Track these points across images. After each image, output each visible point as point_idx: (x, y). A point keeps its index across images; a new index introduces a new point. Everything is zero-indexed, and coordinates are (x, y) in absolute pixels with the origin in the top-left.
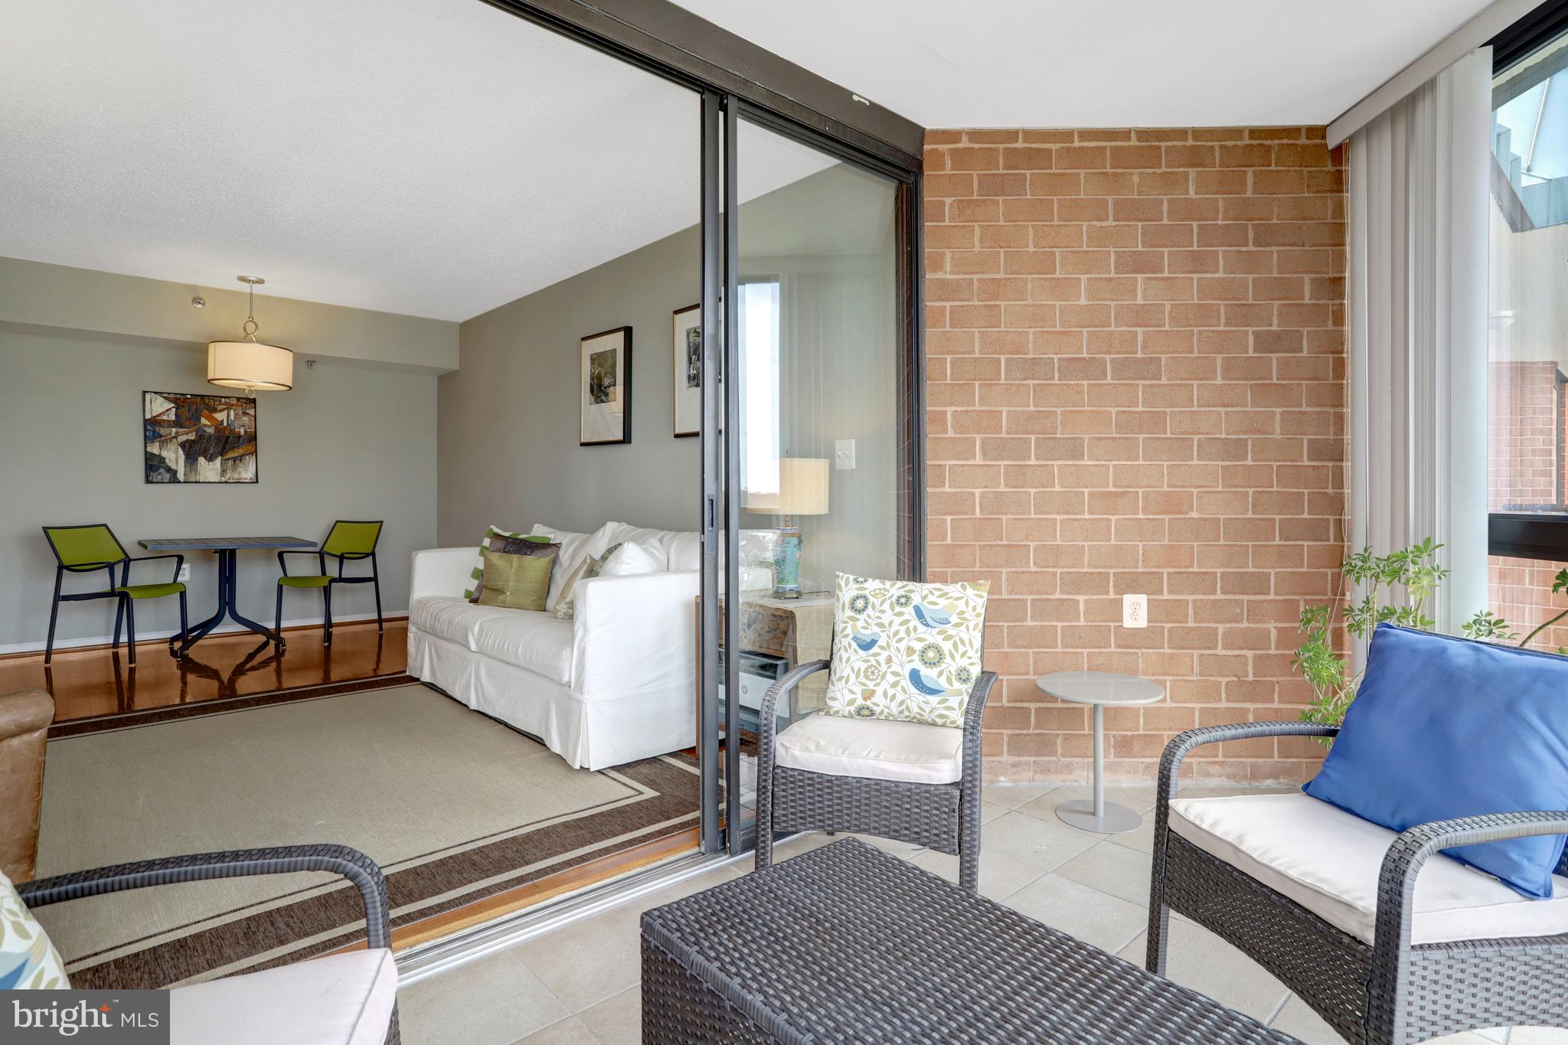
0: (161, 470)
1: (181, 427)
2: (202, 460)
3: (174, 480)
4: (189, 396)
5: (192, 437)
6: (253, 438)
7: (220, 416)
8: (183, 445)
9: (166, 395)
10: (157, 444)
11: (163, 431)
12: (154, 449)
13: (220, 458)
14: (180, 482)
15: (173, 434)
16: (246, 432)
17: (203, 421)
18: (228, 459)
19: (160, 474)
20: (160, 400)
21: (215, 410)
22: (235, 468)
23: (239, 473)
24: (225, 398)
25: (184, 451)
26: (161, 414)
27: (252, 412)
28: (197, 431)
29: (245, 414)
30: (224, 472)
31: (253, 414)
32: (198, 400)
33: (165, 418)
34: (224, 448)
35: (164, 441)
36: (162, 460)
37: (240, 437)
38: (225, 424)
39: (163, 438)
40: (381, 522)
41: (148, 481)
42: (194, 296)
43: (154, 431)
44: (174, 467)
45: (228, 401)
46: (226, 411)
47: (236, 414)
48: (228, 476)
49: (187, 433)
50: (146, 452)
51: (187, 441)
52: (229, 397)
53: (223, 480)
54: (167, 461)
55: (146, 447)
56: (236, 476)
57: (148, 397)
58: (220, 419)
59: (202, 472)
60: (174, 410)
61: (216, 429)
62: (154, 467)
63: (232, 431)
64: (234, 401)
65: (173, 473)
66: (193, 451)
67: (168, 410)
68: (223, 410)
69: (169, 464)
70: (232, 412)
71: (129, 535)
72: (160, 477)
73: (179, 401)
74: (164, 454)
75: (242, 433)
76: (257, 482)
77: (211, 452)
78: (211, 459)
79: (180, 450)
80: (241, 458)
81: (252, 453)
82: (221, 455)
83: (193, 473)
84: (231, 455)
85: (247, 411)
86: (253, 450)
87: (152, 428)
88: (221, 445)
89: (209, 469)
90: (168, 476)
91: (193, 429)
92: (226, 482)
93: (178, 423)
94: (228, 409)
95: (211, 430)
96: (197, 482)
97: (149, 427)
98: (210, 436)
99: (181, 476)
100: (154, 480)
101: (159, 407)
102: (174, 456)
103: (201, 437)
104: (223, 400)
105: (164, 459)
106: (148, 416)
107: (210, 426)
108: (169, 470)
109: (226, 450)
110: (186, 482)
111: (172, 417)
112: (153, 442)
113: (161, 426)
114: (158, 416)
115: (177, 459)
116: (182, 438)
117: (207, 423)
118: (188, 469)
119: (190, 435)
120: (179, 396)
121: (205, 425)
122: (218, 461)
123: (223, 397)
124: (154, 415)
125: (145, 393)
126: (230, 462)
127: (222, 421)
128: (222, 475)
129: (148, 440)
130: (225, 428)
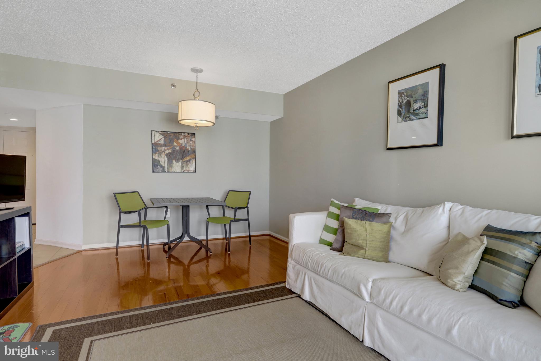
0: (159, 166)
1: (166, 147)
2: (174, 162)
3: (164, 171)
4: (169, 133)
5: (170, 151)
6: (194, 151)
7: (181, 141)
8: (167, 155)
9: (160, 132)
10: (157, 154)
11: (159, 149)
12: (156, 157)
13: (181, 161)
14: (166, 172)
15: (163, 150)
16: (191, 149)
17: (175, 144)
18: (184, 161)
19: (158, 168)
20: (158, 134)
21: (179, 139)
22: (187, 166)
23: (189, 168)
24: (183, 133)
25: (167, 158)
26: (158, 141)
27: (193, 139)
28: (172, 149)
29: (191, 140)
30: (182, 167)
31: (194, 140)
32: (173, 134)
33: (160, 142)
34: (183, 156)
35: (160, 154)
36: (159, 162)
37: (189, 151)
38: (183, 145)
39: (159, 152)
40: (250, 192)
41: (153, 171)
42: (171, 83)
43: (156, 149)
44: (163, 165)
45: (184, 134)
46: (183, 140)
47: (187, 141)
48: (184, 169)
49: (168, 150)
50: (153, 158)
51: (168, 153)
52: (184, 133)
53: (182, 171)
54: (161, 162)
55: (153, 156)
56: (187, 169)
57: (153, 133)
59: (174, 167)
60: (163, 139)
61: (180, 147)
62: (156, 165)
63: (186, 148)
64: (187, 135)
65: (163, 168)
66: (171, 157)
67: (161, 139)
68: (182, 139)
70: (186, 139)
71: (147, 195)
72: (158, 170)
73: (165, 134)
74: (160, 159)
75: (190, 149)
76: (196, 172)
77: (178, 158)
78: (177, 161)
79: (166, 157)
80: (189, 161)
81: (194, 159)
82: (182, 160)
83: (171, 168)
84: (185, 159)
85: (192, 139)
86: (194, 157)
87: (155, 147)
88: (181, 155)
89: (177, 166)
90: (161, 169)
91: (171, 147)
92: (183, 172)
93: (165, 145)
94: (184, 138)
95: (178, 148)
96: (172, 172)
97: (154, 147)
98: (177, 151)
99: (166, 170)
100: (156, 171)
101: (158, 138)
102: (163, 160)
103: (174, 151)
104: (182, 134)
106: (153, 142)
108: (161, 166)
109: (183, 157)
110: (168, 172)
111: (163, 142)
112: (155, 154)
113: (158, 146)
114: (157, 142)
115: (164, 162)
116: (167, 152)
117: (176, 145)
118: (169, 166)
119: (169, 150)
120: (165, 133)
121: (175, 146)
122: (180, 162)
123: (182, 133)
124: (156, 141)
125: (152, 131)
126: (185, 162)
127: (182, 144)
128: (182, 169)
129: (153, 153)
130: (183, 147)
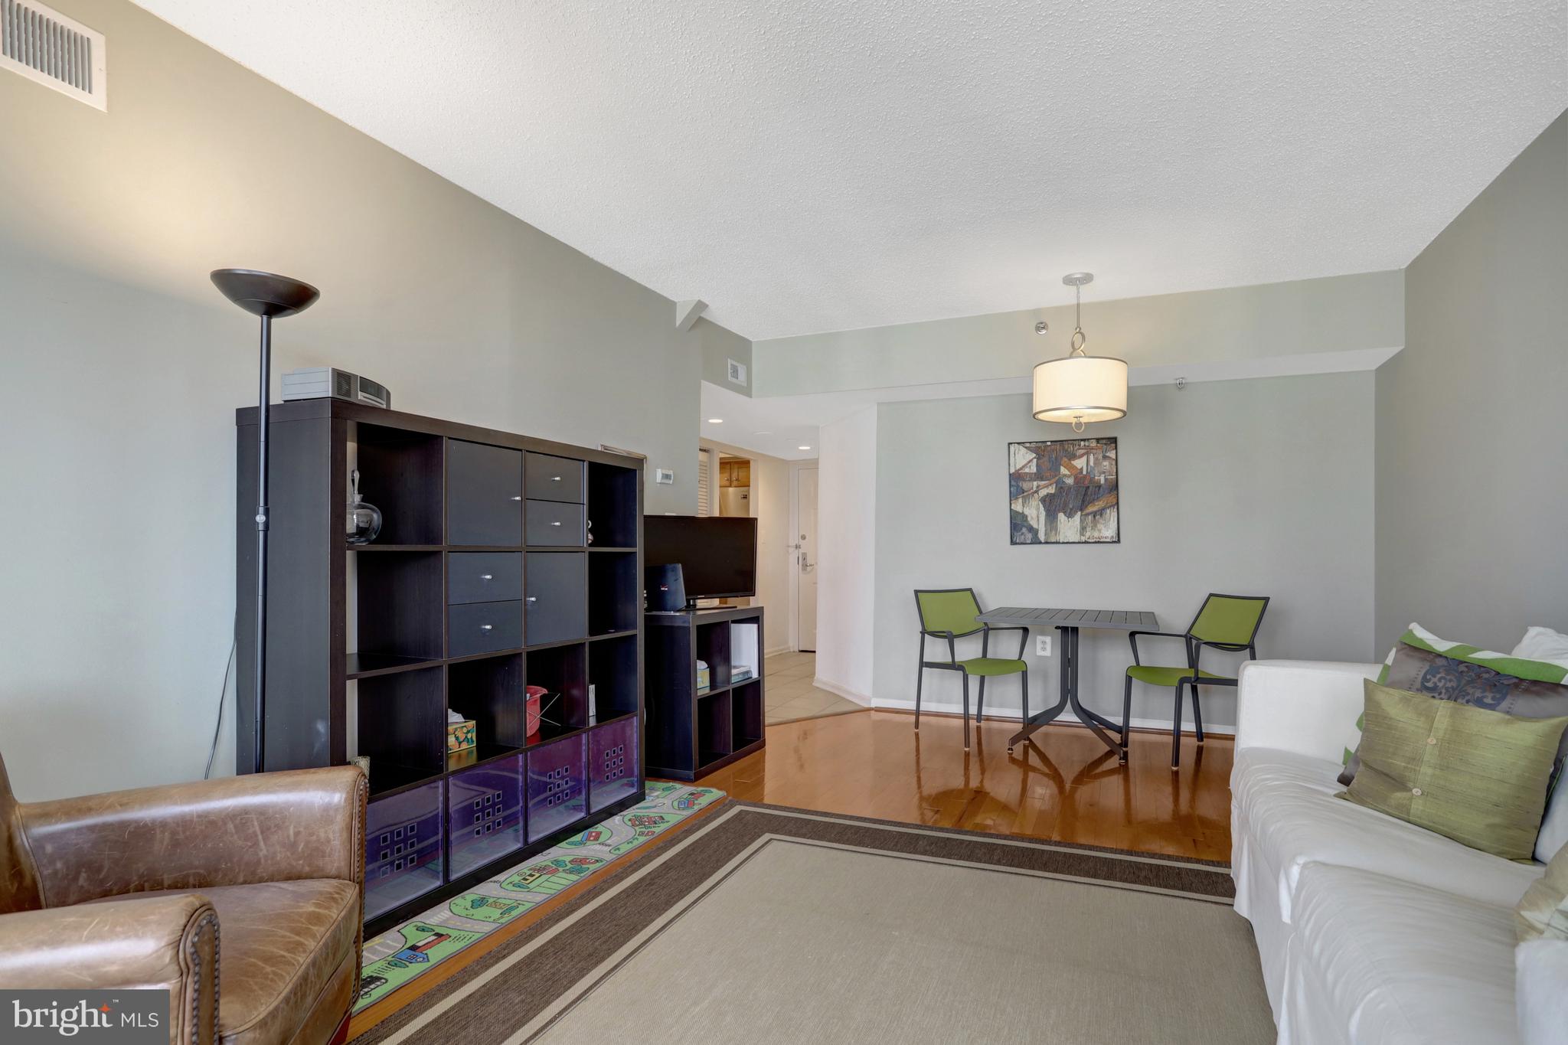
0: (1024, 530)
1: (1042, 480)
2: (1061, 516)
3: (1036, 541)
4: (1049, 443)
5: (1052, 490)
6: (1115, 487)
7: (1080, 463)
8: (1043, 500)
9: (1028, 445)
10: (1020, 500)
11: (1025, 485)
12: (1018, 506)
13: (1079, 513)
14: (1040, 543)
15: (1035, 489)
16: (1106, 480)
17: (1063, 470)
18: (1088, 514)
19: (1022, 534)
20: (1023, 450)
21: (1074, 457)
22: (1094, 526)
23: (1100, 531)
24: (1084, 440)
25: (1044, 507)
26: (1023, 467)
27: (1112, 454)
28: (1057, 483)
29: (1105, 457)
30: (1083, 529)
31: (1114, 457)
32: (1058, 447)
33: (1027, 470)
34: (1083, 501)
35: (1025, 500)
36: (1024, 517)
37: (1100, 487)
38: (1085, 473)
39: (1025, 494)
40: (1267, 599)
41: (1013, 543)
42: (1037, 321)
43: (1018, 486)
44: (1035, 526)
45: (1087, 443)
46: (1085, 458)
47: (1096, 459)
48: (1088, 534)
49: (1047, 487)
50: (1011, 509)
51: (1048, 495)
52: (1088, 439)
53: (1083, 539)
54: (1029, 519)
55: (1011, 504)
56: (1096, 534)
57: (1012, 447)
58: (1079, 467)
59: (1062, 531)
60: (1035, 460)
61: (1076, 478)
62: (1018, 525)
63: (1092, 480)
64: (1094, 444)
65: (1034, 531)
66: (1053, 506)
67: (1029, 462)
68: (1081, 456)
69: (1031, 523)
70: (1092, 457)
71: (992, 601)
72: (1023, 538)
73: (1040, 449)
74: (1027, 511)
75: (1102, 482)
76: (1119, 541)
77: (1071, 506)
78: (1070, 515)
79: (1041, 506)
80: (1101, 512)
81: (1113, 506)
82: (1081, 510)
83: (1053, 532)
84: (1091, 509)
85: (1107, 454)
86: (1115, 501)
87: (1017, 483)
88: (1080, 499)
89: (1069, 527)
90: (1029, 536)
91: (1054, 480)
92: (1086, 542)
93: (1039, 476)
94: (1087, 453)
95: (1070, 481)
96: (1057, 543)
97: (1013, 483)
98: (1070, 488)
99: (1042, 537)
100: (1018, 541)
101: (1023, 459)
102: (1035, 513)
103: (1061, 488)
104: (1082, 443)
105: (1027, 516)
106: (1012, 471)
107: (1069, 476)
108: (1031, 529)
109: (1086, 503)
110: (1046, 543)
111: (1034, 469)
112: (1017, 499)
113: (1024, 480)
114: (1021, 469)
115: (1038, 517)
116: (1043, 493)
117: (1067, 472)
118: (1049, 527)
119: (1050, 488)
120: (1040, 444)
121: (1065, 475)
122: (1078, 516)
123: (1082, 440)
124: (1018, 468)
125: (1010, 444)
126: (1090, 517)
127: (1082, 469)
128: (1082, 534)
129: (1013, 497)
130: (1085, 476)
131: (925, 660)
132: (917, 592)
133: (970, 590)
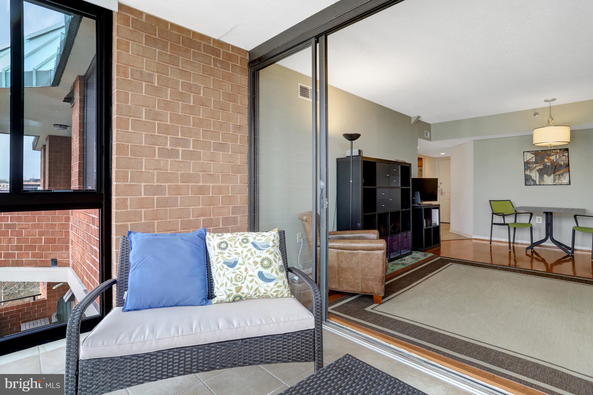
0: (530, 181)
1: (537, 163)
2: (545, 176)
3: (535, 184)
4: (540, 151)
5: (541, 167)
6: (568, 165)
7: (553, 158)
8: (538, 171)
9: (531, 152)
10: (529, 171)
11: (530, 166)
12: (528, 173)
13: (553, 175)
14: (537, 185)
15: (534, 167)
16: (564, 163)
17: (546, 160)
18: (557, 175)
20: (529, 154)
21: (550, 155)
22: (559, 179)
23: (561, 181)
24: (554, 150)
26: (530, 159)
27: (566, 154)
28: (543, 165)
30: (554, 180)
32: (544, 153)
33: (531, 161)
34: (554, 171)
35: (531, 171)
36: (530, 177)
37: (561, 165)
38: (555, 161)
39: (531, 169)
41: (526, 185)
43: (527, 166)
44: (535, 179)
45: (555, 151)
46: (555, 156)
47: (560, 156)
48: (557, 182)
49: (539, 166)
50: (525, 174)
51: (540, 169)
52: (556, 149)
53: (555, 183)
54: (532, 177)
55: (525, 172)
57: (525, 153)
58: (552, 159)
59: (546, 181)
60: (534, 157)
61: (551, 163)
62: (528, 180)
63: (558, 163)
64: (558, 151)
65: (535, 181)
66: (541, 173)
67: (532, 158)
68: (553, 155)
69: (533, 178)
70: (558, 155)
71: (518, 203)
72: (530, 183)
73: (536, 153)
74: (531, 174)
76: (569, 184)
77: (549, 172)
78: (549, 175)
79: (537, 172)
80: (562, 174)
81: (567, 172)
82: (554, 174)
83: (542, 181)
84: (558, 173)
85: (564, 154)
86: (568, 170)
87: (527, 165)
88: (553, 170)
89: (548, 179)
90: (532, 183)
91: (542, 164)
92: (555, 185)
93: (536, 162)
94: (556, 154)
95: (549, 164)
96: (544, 185)
97: (526, 165)
98: (549, 166)
99: (537, 183)
100: (528, 184)
101: (530, 157)
102: (535, 175)
103: (545, 166)
104: (554, 151)
105: (531, 176)
106: (525, 161)
107: (548, 162)
108: (533, 180)
109: (556, 171)
110: (539, 185)
111: (534, 160)
112: (527, 170)
113: (530, 164)
114: (529, 160)
115: (536, 176)
116: (538, 168)
117: (547, 161)
118: (540, 180)
119: (541, 166)
120: (536, 152)
121: (547, 162)
122: (552, 176)
123: (553, 150)
124: (527, 160)
125: (524, 152)
126: (557, 176)
127: (554, 160)
128: (554, 182)
129: (525, 170)
130: (555, 162)
131: (494, 222)
132: (490, 201)
133: (509, 200)
